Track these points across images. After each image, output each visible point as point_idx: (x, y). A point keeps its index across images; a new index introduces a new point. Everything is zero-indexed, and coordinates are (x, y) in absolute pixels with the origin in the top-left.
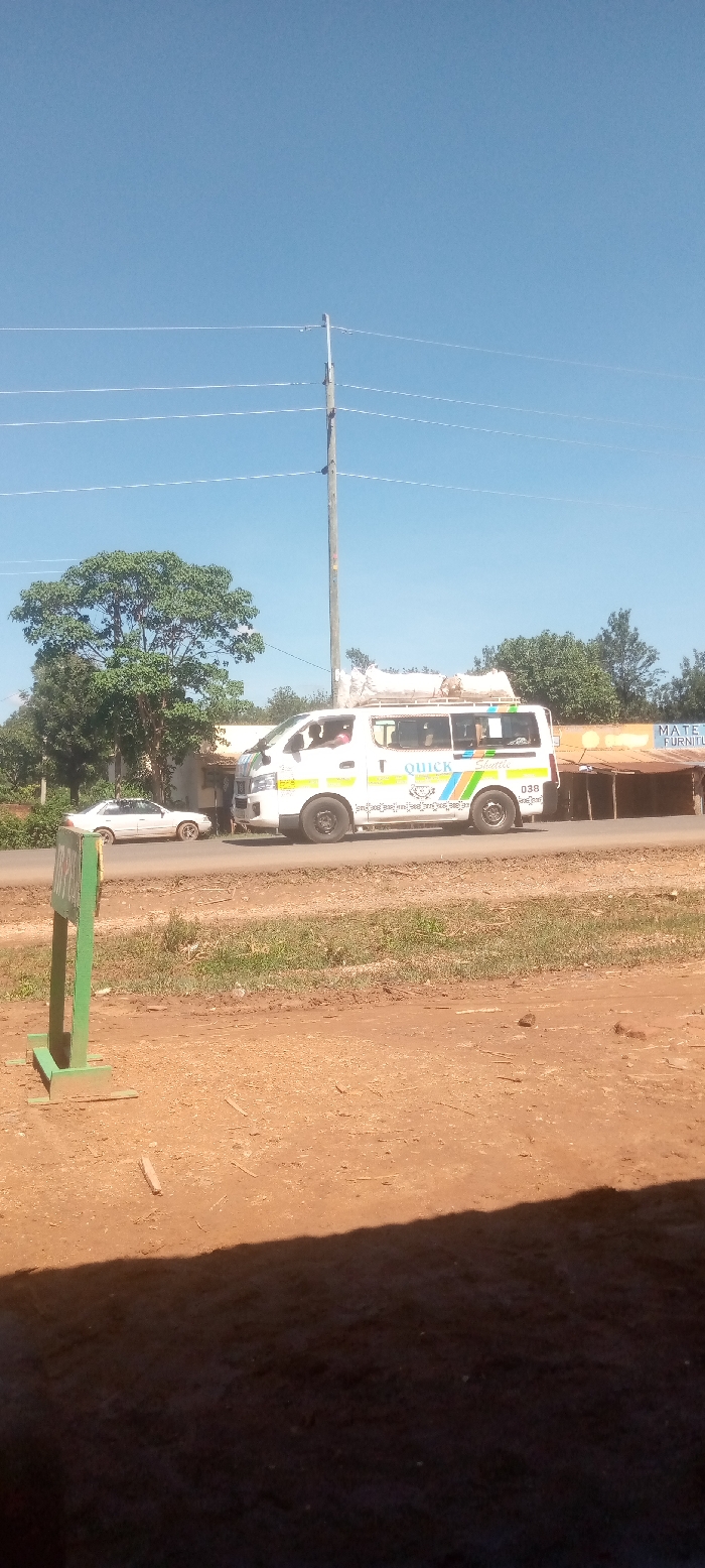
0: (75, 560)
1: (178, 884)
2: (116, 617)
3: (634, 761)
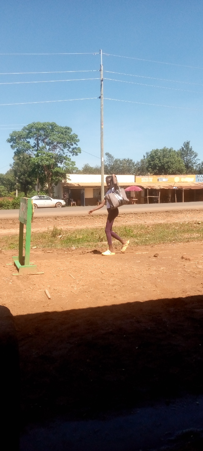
0: (26, 125)
1: (56, 219)
2: (38, 142)
3: (189, 186)
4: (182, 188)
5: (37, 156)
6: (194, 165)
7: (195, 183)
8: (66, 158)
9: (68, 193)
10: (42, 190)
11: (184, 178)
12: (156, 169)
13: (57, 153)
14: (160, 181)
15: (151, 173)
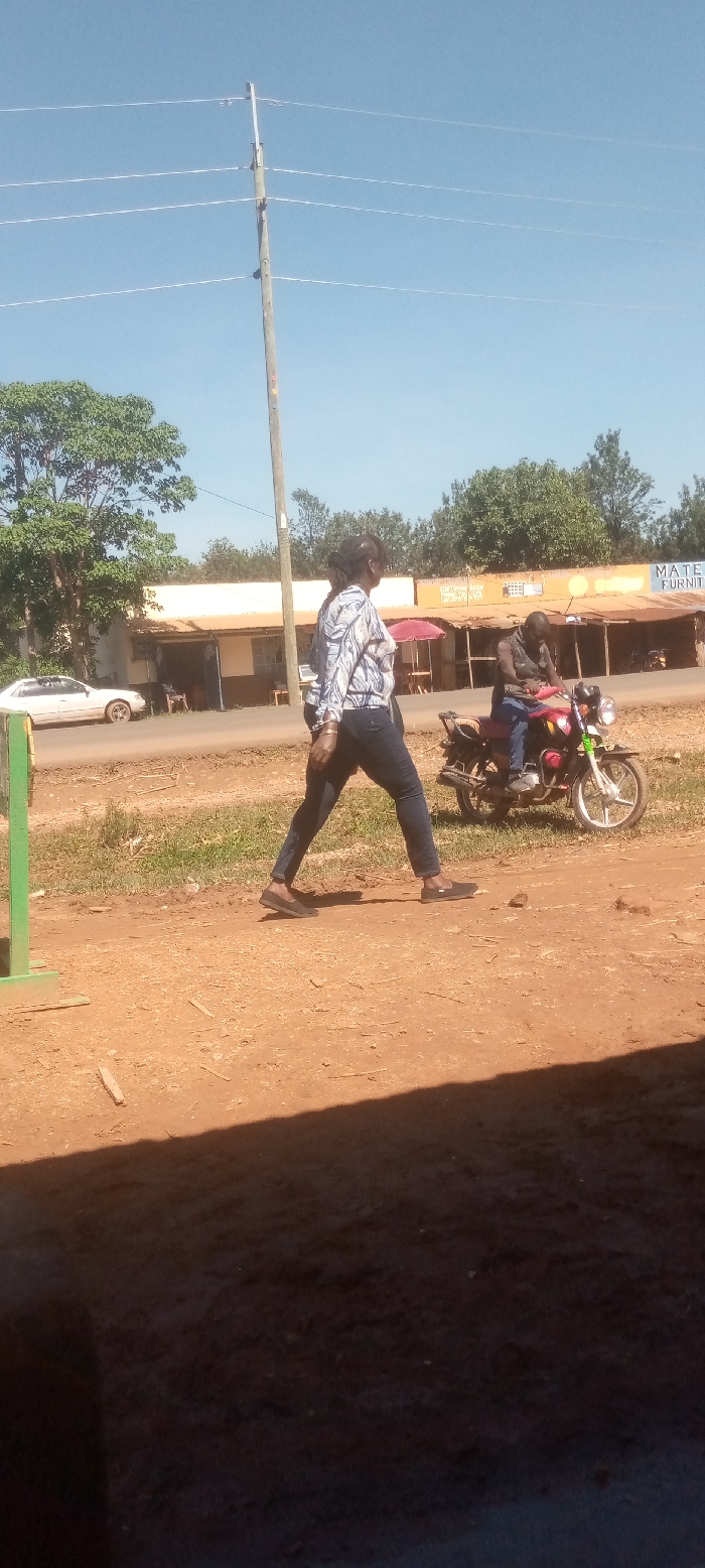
1: (112, 772)
2: (18, 464)
3: (629, 608)
4: (601, 620)
5: (21, 517)
6: (641, 524)
7: (651, 595)
8: (136, 523)
9: (154, 659)
10: (46, 655)
11: (606, 578)
12: (493, 547)
13: (97, 501)
14: (514, 594)
15: (476, 564)
